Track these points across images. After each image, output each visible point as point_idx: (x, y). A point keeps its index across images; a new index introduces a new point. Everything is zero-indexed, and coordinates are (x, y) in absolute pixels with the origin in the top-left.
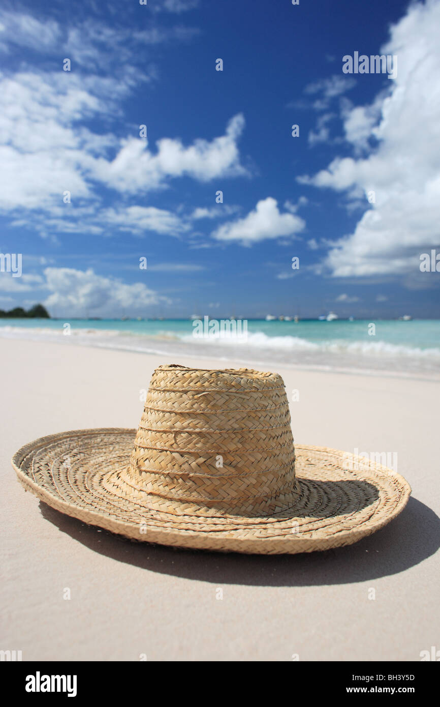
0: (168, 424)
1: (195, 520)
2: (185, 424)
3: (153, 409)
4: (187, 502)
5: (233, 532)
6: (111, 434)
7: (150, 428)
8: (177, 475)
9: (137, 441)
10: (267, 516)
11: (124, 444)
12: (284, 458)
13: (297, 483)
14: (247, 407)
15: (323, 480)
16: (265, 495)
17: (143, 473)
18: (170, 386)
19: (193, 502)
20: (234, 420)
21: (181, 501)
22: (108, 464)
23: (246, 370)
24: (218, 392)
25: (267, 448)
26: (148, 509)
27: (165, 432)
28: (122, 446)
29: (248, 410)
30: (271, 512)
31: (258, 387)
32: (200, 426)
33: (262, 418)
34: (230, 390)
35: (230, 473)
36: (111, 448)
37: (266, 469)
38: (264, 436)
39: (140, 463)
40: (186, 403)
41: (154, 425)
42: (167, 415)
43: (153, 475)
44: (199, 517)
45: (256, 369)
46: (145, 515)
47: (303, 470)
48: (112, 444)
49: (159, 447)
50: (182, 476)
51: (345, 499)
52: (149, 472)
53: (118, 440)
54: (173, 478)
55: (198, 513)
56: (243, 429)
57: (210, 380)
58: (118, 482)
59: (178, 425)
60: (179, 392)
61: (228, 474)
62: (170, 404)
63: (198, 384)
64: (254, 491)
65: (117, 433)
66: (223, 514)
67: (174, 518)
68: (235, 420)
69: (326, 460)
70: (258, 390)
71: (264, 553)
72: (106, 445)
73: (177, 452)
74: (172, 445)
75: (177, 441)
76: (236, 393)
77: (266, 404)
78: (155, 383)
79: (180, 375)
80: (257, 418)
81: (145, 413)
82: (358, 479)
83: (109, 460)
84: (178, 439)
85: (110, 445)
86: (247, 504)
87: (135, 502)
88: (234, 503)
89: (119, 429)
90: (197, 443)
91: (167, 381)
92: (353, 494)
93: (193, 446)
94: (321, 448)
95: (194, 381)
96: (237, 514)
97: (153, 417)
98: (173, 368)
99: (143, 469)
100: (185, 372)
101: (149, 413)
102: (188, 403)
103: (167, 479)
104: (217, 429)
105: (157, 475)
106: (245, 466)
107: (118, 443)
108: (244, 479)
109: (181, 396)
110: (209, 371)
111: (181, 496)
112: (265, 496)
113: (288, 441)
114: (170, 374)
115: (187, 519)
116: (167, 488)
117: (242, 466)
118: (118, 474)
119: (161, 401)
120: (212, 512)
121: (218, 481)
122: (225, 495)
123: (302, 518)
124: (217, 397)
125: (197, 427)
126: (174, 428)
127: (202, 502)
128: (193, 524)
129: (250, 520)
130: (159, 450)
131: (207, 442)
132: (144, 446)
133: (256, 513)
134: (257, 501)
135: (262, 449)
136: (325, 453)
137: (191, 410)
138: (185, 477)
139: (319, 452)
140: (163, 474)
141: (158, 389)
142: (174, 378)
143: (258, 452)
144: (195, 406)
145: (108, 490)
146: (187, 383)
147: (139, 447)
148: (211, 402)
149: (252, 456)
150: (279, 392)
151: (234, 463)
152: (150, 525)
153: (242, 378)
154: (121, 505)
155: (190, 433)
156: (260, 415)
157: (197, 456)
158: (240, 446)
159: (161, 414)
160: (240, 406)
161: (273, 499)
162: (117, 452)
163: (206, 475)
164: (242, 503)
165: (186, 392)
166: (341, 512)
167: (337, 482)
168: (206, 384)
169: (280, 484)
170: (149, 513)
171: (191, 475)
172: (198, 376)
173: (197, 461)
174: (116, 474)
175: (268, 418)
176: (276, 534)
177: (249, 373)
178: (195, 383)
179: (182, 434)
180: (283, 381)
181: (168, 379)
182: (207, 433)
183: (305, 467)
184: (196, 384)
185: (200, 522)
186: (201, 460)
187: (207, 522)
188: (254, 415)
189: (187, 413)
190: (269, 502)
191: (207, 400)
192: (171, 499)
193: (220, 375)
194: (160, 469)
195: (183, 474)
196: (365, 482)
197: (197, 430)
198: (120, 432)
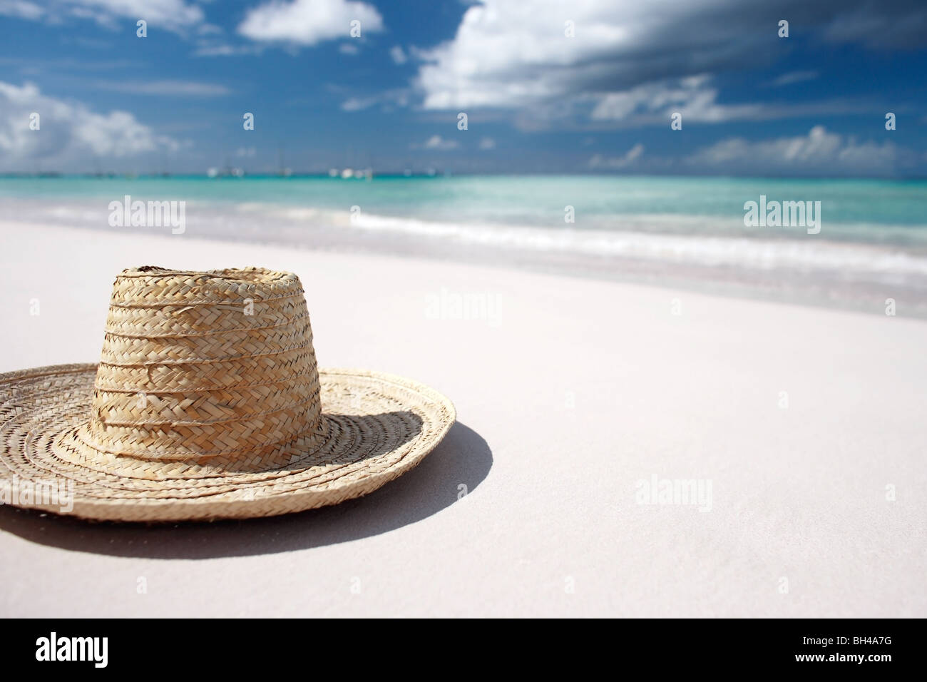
0: (139, 355)
1: (181, 484)
2: (163, 353)
3: (116, 335)
4: (171, 461)
5: (229, 494)
6: (67, 373)
7: (113, 363)
8: (155, 426)
9: (99, 383)
10: (279, 469)
11: (88, 387)
12: (301, 390)
13: (324, 421)
14: (246, 324)
15: (362, 415)
16: (278, 441)
17: (109, 428)
18: (137, 300)
19: (179, 461)
20: (229, 344)
21: (164, 461)
22: (62, 419)
23: (254, 269)
24: (206, 306)
25: (276, 379)
26: (116, 477)
27: (135, 367)
28: (85, 390)
29: (249, 329)
30: (286, 463)
31: (262, 295)
32: (183, 355)
33: (269, 339)
34: (223, 302)
35: (228, 417)
36: (67, 395)
37: (277, 407)
38: (271, 363)
39: (103, 414)
40: (161, 325)
41: (119, 357)
42: (136, 342)
43: (122, 429)
44: (187, 479)
45: (267, 267)
46: (112, 485)
47: (339, 403)
48: (68, 389)
49: (127, 388)
50: (162, 427)
51: (382, 437)
52: (116, 425)
53: (77, 382)
54: (149, 430)
55: (186, 474)
56: (242, 355)
57: (194, 289)
58: (74, 444)
59: (152, 355)
60: (152, 308)
61: (225, 417)
62: (139, 326)
63: (178, 295)
64: (261, 438)
65: (76, 372)
66: (220, 473)
67: (153, 485)
68: (231, 344)
69: (369, 388)
70: (262, 299)
71: (260, 515)
72: (58, 391)
73: (154, 394)
74: (145, 385)
75: (153, 378)
76: (231, 305)
77: (274, 318)
78: (117, 296)
79: (151, 283)
80: (261, 339)
81: (107, 341)
82: (403, 409)
83: (63, 414)
84: (154, 375)
85: (66, 391)
86: (252, 456)
87: (98, 469)
88: (236, 456)
89: (78, 365)
90: (180, 379)
91: (134, 291)
92: (392, 430)
93: (175, 383)
94: (363, 371)
95: (172, 292)
96: (240, 471)
97: (117, 346)
98: (142, 273)
99: (107, 421)
100: (159, 278)
101: (112, 340)
102: (165, 324)
103: (143, 433)
104: (207, 358)
105: (128, 429)
106: (248, 405)
107: (78, 385)
108: (248, 424)
109: (154, 314)
110: (192, 276)
111: (162, 454)
112: (278, 443)
113: (306, 367)
114: (137, 282)
115: (170, 484)
116: (143, 446)
117: (243, 406)
118: (76, 432)
119: (129, 323)
120: (204, 471)
121: (213, 429)
122: (222, 447)
123: (322, 467)
124: (205, 312)
125: (179, 357)
126: (147, 360)
127: (191, 459)
128: (179, 489)
129: (256, 476)
130: (128, 393)
131: (194, 377)
132: (107, 389)
133: (264, 467)
134: (266, 451)
135: (269, 380)
136: (369, 378)
137: (170, 334)
138: (166, 428)
139: (360, 378)
140: (136, 427)
141: (121, 304)
142: (143, 288)
143: (264, 385)
144: (175, 327)
145: (59, 457)
146: (161, 294)
147: (101, 391)
148: (196, 320)
149: (258, 391)
150: (293, 300)
151: (232, 403)
152: (117, 498)
153: (240, 284)
154: (77, 476)
155: (169, 367)
156: (265, 335)
157: (181, 397)
158: (239, 378)
159: (128, 341)
160: (237, 323)
161: (288, 446)
162: (77, 400)
163: (195, 423)
164: (245, 456)
165: (161, 308)
166: (372, 454)
167: (378, 415)
168: (189, 295)
169: (297, 424)
170: (118, 483)
171: (175, 424)
172: (176, 284)
173: (181, 405)
174: (72, 432)
175: (277, 337)
176: (284, 490)
177: (258, 273)
178: (173, 295)
179: (159, 369)
180: (300, 284)
181: (135, 290)
182: (194, 364)
183: (342, 398)
184: (175, 296)
185: (187, 486)
186: (187, 402)
187: (198, 485)
188: (257, 335)
189: (165, 338)
190: (283, 450)
191: (192, 317)
192: (149, 460)
193: (209, 281)
194: (131, 420)
195: (163, 425)
196: (410, 413)
197: (180, 361)
198: (81, 369)
